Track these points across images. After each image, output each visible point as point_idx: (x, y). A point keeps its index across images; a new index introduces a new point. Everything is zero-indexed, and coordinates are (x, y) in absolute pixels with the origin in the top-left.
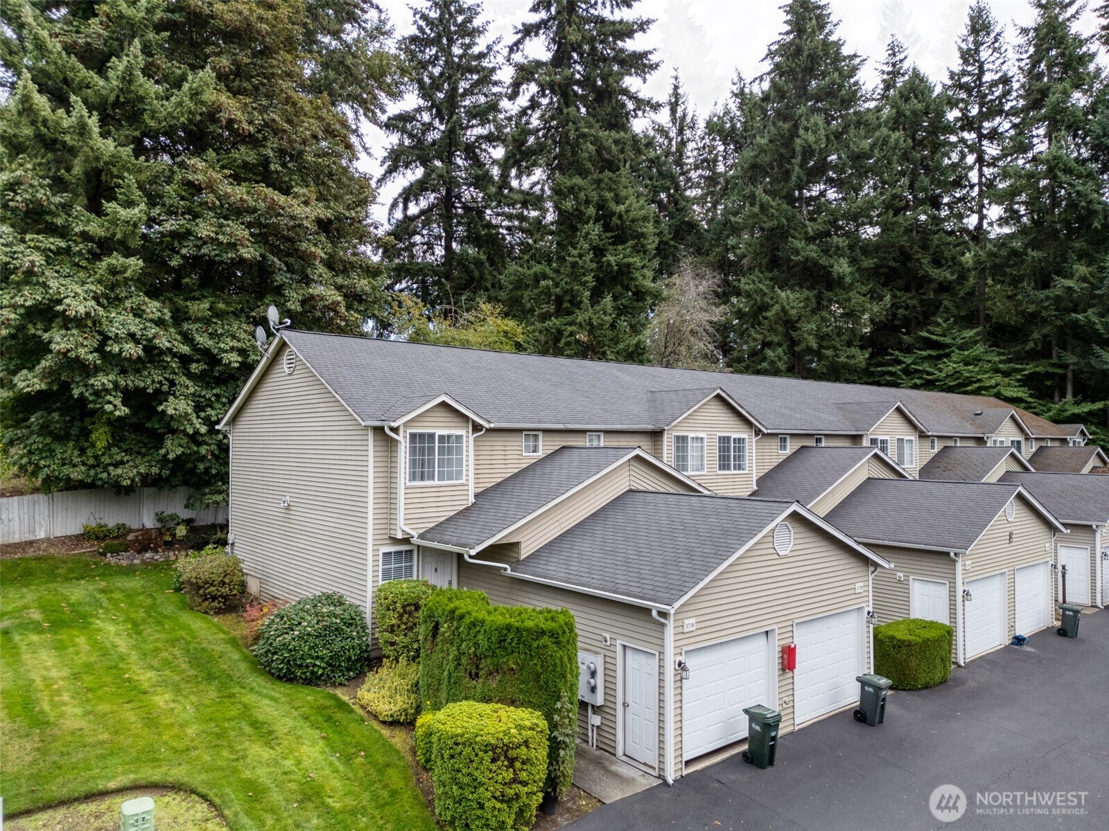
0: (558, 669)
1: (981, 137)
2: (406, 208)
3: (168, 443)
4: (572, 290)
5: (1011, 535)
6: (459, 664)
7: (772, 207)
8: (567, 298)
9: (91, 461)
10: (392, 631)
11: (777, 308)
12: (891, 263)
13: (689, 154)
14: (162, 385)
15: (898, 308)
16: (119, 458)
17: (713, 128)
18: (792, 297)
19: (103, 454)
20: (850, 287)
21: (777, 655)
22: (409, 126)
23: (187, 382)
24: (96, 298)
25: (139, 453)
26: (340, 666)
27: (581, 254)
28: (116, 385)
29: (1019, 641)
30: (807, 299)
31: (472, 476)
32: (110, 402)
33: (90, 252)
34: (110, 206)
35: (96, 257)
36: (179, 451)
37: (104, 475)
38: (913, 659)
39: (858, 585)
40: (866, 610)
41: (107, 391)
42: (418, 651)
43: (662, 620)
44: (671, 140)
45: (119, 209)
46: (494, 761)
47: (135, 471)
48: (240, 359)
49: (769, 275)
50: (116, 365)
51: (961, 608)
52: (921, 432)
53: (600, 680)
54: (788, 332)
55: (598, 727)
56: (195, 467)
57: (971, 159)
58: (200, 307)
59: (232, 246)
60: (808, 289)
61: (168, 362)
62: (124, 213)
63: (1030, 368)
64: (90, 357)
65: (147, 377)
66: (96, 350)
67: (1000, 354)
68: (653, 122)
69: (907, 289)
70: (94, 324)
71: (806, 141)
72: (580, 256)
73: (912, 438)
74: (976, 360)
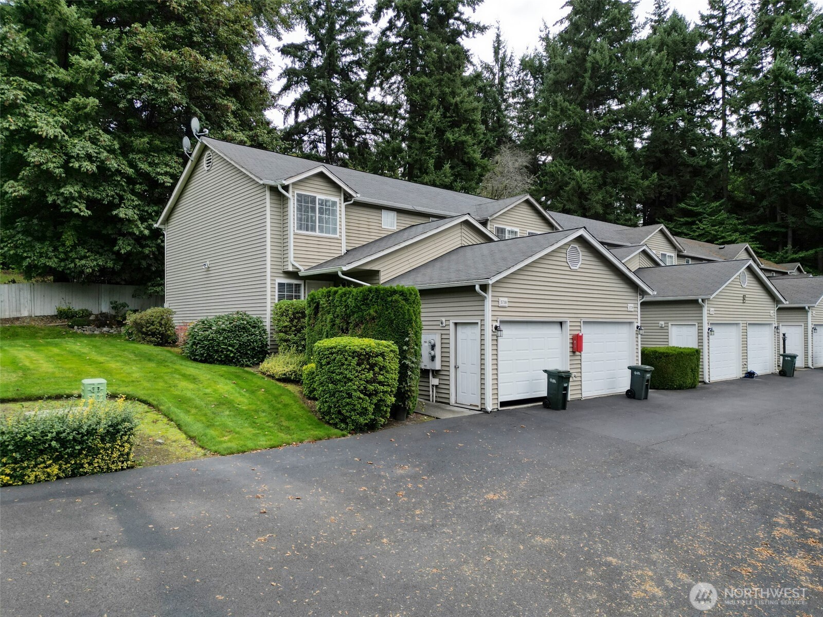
0: (407, 317)
1: (724, 63)
2: (297, 116)
3: (120, 242)
4: (420, 160)
5: (744, 297)
6: (334, 325)
7: (569, 110)
8: (417, 166)
9: (62, 256)
10: (286, 332)
11: (573, 183)
12: (658, 155)
13: (508, 85)
14: (114, 198)
15: (663, 187)
16: (83, 254)
17: (526, 65)
18: (584, 175)
19: (71, 251)
20: (627, 168)
21: (569, 341)
22: (299, 53)
23: (133, 197)
24: (63, 128)
25: (98, 253)
26: (247, 354)
27: (426, 131)
28: (81, 196)
29: (750, 375)
30: (595, 177)
31: (344, 234)
32: (76, 207)
33: (59, 93)
34: (74, 58)
35: (64, 99)
36: (129, 248)
37: (72, 265)
38: (670, 366)
39: (629, 305)
40: (636, 325)
41: (74, 199)
42: (304, 346)
43: (483, 293)
44: (494, 75)
45: (81, 60)
46: (359, 364)
47: (95, 263)
48: (171, 181)
49: (566, 161)
50: (80, 181)
51: (707, 341)
52: (680, 251)
53: (438, 352)
54: (581, 202)
55: (436, 386)
56: (140, 264)
57: (718, 80)
58: (142, 142)
59: (165, 92)
60: (596, 170)
61: (119, 181)
62: (85, 63)
63: (760, 229)
64: (57, 171)
65: (103, 191)
66: (62, 167)
67: (738, 219)
68: (481, 62)
69: (670, 174)
70: (61, 148)
71: (594, 59)
72: (427, 134)
73: (673, 255)
74: (721, 223)
